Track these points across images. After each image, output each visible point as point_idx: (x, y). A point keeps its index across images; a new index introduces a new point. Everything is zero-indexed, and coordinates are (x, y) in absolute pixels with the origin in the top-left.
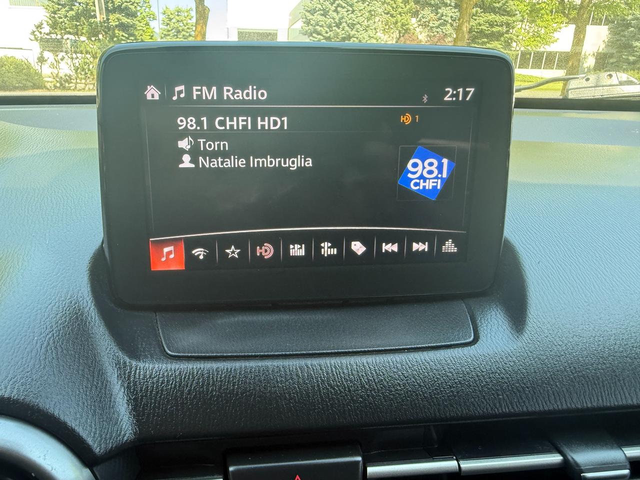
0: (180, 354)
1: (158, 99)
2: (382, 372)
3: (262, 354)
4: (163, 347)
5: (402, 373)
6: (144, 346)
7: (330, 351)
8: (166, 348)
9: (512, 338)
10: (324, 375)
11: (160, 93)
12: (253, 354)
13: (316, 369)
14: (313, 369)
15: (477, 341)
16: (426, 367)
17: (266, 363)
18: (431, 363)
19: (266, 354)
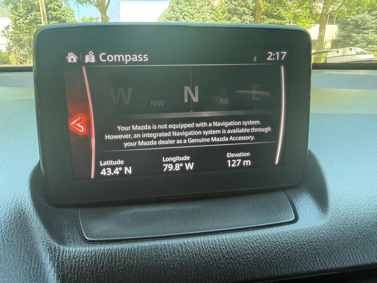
0: (94, 239)
1: (76, 61)
2: (237, 245)
3: (152, 236)
4: (83, 234)
5: (250, 245)
6: (69, 234)
7: (200, 232)
8: (85, 235)
9: (321, 217)
10: (196, 249)
11: (77, 58)
12: (147, 236)
13: (191, 246)
14: (189, 246)
15: (298, 220)
16: (266, 240)
17: (156, 243)
18: (269, 237)
19: (156, 236)
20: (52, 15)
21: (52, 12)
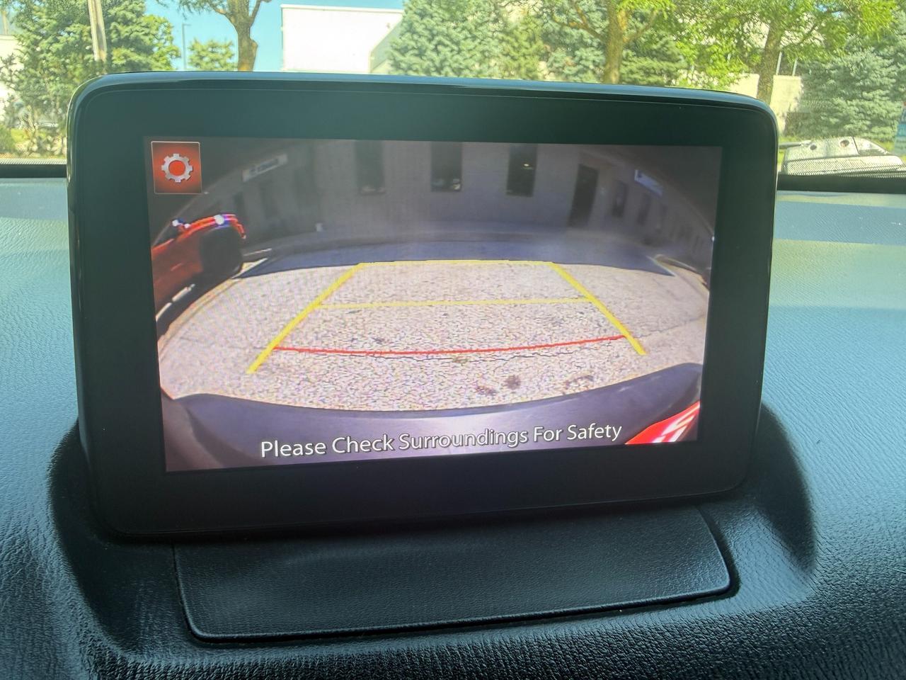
20: (119, 35)
21: (120, 27)
